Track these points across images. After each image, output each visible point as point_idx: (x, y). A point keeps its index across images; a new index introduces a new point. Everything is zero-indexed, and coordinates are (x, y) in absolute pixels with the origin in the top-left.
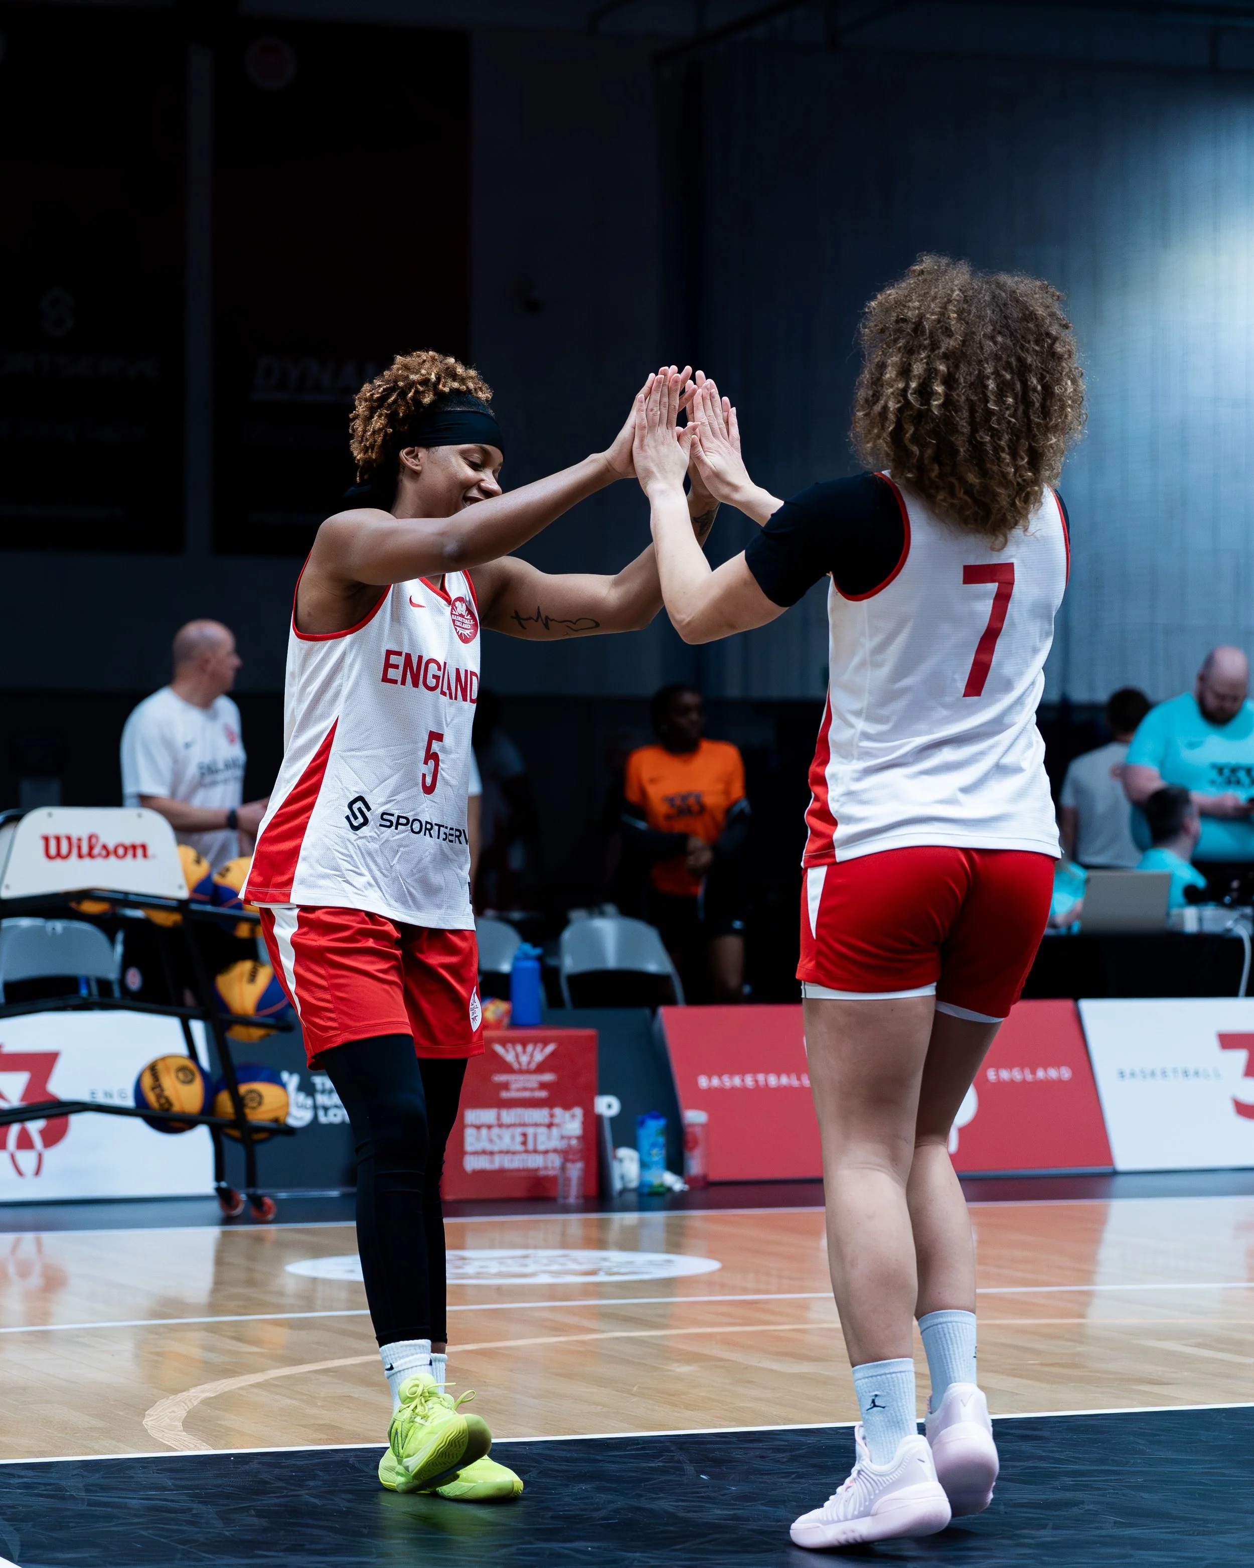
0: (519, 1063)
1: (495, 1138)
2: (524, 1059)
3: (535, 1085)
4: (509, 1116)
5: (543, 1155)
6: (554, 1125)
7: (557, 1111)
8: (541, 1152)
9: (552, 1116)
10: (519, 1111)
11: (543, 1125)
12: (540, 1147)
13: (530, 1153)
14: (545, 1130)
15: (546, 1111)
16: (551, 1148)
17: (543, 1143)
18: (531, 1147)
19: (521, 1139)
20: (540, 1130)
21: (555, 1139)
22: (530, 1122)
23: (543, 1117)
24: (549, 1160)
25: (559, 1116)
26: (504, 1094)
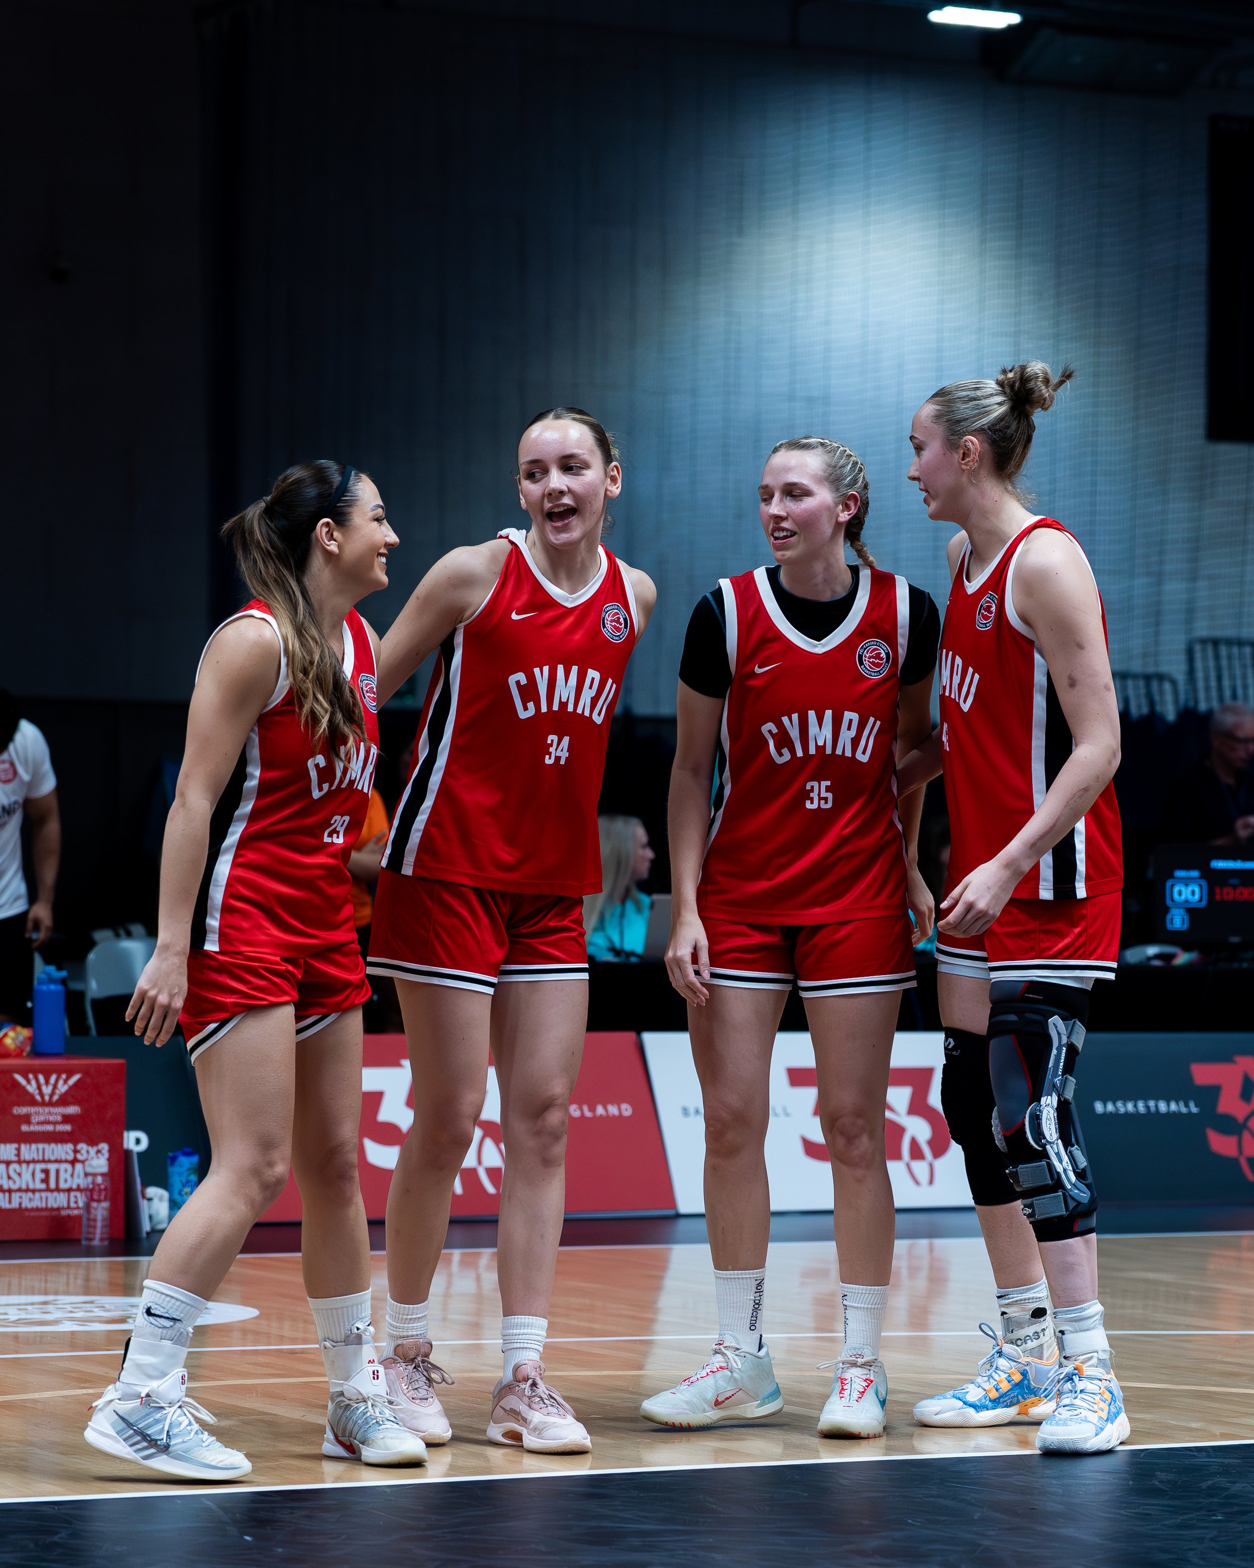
0: (41, 1094)
1: (12, 1174)
2: (47, 1090)
3: (59, 1118)
4: (29, 1151)
5: (66, 1194)
6: (79, 1161)
7: (82, 1146)
8: (64, 1191)
9: (76, 1151)
10: (41, 1146)
11: (66, 1161)
12: (62, 1185)
13: (52, 1191)
14: (68, 1167)
15: (69, 1147)
16: (75, 1186)
17: (66, 1181)
18: (52, 1185)
19: (43, 1176)
20: (63, 1166)
21: (79, 1177)
22: (52, 1158)
23: (67, 1153)
24: (72, 1199)
25: (84, 1152)
26: (25, 1128)
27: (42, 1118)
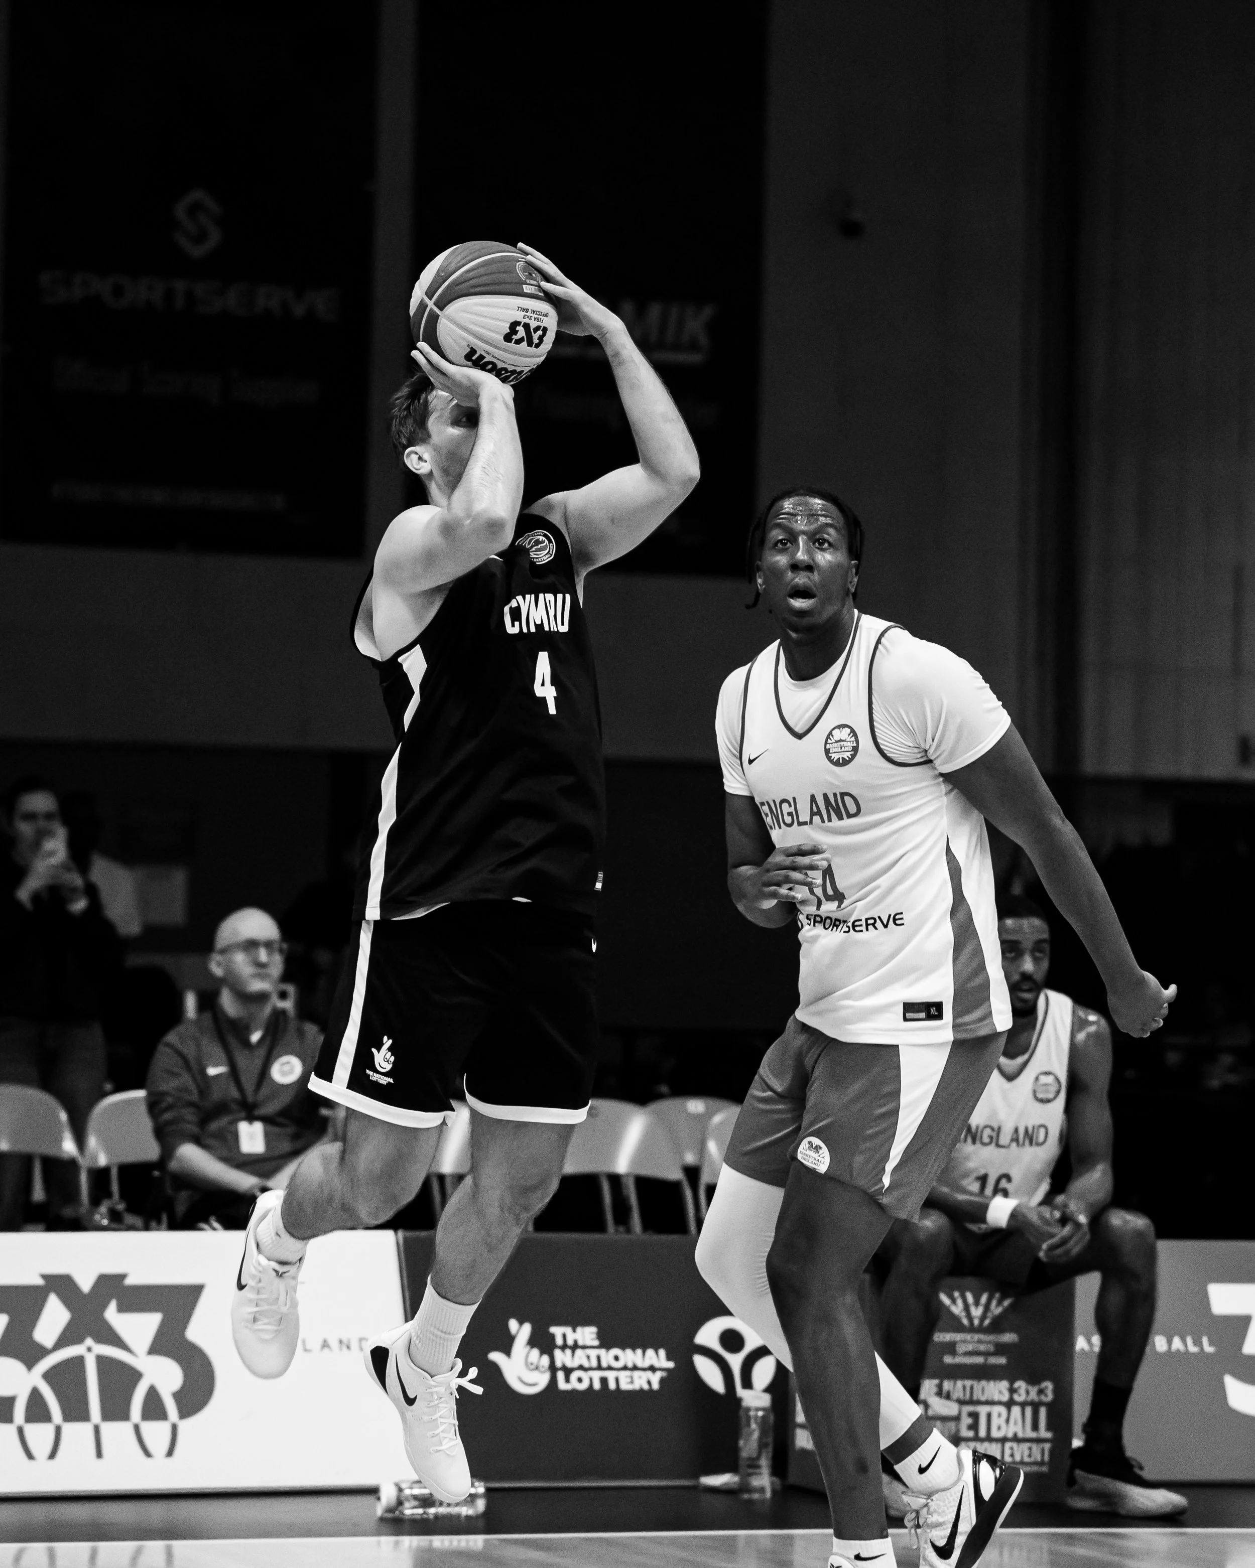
0: (970, 1318)
2: (976, 1312)
3: (991, 1348)
4: (953, 1389)
5: (999, 1445)
6: (1016, 1403)
7: (1020, 1384)
8: (997, 1440)
9: (1012, 1391)
10: (968, 1383)
11: (1000, 1403)
12: (995, 1434)
13: (982, 1440)
14: (1002, 1410)
15: (1004, 1385)
16: (1010, 1435)
17: (999, 1428)
18: (982, 1433)
19: (969, 1421)
20: (996, 1410)
21: (1015, 1423)
22: (983, 1398)
23: (1000, 1392)
24: (1007, 1452)
25: (1022, 1391)
26: (948, 1359)
27: (970, 1347)
